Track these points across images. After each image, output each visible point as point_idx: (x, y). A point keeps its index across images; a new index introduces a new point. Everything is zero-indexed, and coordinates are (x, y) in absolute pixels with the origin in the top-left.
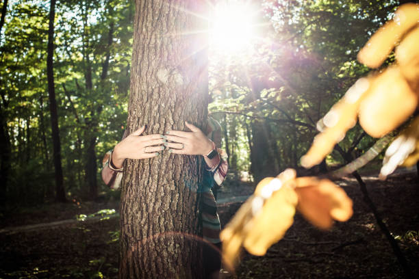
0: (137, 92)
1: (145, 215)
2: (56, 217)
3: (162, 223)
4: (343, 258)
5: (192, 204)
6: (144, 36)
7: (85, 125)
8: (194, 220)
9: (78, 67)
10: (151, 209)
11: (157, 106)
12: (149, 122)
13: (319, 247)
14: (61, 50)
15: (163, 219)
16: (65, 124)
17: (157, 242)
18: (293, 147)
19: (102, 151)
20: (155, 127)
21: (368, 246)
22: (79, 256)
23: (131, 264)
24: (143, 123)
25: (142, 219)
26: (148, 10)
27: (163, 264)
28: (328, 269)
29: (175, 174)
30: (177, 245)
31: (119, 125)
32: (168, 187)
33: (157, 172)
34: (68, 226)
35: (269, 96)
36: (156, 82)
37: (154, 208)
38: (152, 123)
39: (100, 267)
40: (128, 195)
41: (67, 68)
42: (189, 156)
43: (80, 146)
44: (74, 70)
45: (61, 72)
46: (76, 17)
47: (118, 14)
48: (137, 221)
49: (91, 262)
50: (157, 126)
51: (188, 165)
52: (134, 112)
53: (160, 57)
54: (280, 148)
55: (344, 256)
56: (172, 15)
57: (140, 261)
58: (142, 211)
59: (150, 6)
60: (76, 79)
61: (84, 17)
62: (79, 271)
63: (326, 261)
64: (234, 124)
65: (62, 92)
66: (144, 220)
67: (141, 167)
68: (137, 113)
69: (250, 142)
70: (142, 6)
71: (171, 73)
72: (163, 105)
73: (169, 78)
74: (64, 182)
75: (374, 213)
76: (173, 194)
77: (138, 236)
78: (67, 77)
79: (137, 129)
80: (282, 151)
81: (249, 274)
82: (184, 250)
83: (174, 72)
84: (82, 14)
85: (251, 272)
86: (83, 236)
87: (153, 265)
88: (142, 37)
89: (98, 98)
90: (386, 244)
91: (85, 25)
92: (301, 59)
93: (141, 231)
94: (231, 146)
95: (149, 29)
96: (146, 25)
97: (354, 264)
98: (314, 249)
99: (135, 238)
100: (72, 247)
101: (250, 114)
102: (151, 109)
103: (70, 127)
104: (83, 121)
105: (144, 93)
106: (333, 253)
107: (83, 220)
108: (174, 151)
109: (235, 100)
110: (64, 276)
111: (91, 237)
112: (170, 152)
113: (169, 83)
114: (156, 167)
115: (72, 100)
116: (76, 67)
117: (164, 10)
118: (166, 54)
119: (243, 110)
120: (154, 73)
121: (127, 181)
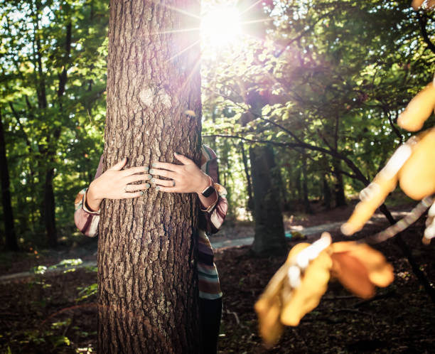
0: (115, 118)
1: (129, 266)
2: (7, 270)
3: (149, 276)
4: (370, 317)
5: (186, 253)
6: (123, 48)
7: (39, 154)
8: (188, 272)
9: (29, 81)
10: (136, 260)
11: (141, 134)
12: (131, 153)
13: (338, 303)
14: (7, 60)
15: (150, 272)
16: (14, 153)
17: (144, 299)
18: (302, 175)
19: (60, 185)
20: (138, 159)
21: (401, 301)
22: (38, 318)
23: (113, 326)
24: (123, 155)
25: (125, 272)
26: (125, 17)
27: (153, 326)
28: (351, 330)
29: (164, 217)
30: (169, 303)
31: (81, 152)
32: (156, 233)
33: (142, 215)
34: (22, 280)
35: (273, 114)
36: (138, 105)
37: (139, 258)
38: (135, 155)
39: (66, 331)
40: (107, 243)
41: (15, 83)
42: (180, 194)
43: (33, 180)
44: (25, 85)
45: (7, 87)
46: (24, 19)
47: (77, 13)
48: (120, 275)
49: (55, 324)
50: (141, 158)
51: (179, 204)
52: (112, 142)
53: (142, 74)
54: (286, 177)
55: (370, 314)
56: (156, 22)
57: (124, 323)
58: (125, 262)
59: (128, 12)
60: (26, 96)
61: (35, 18)
62: (39, 337)
63: (348, 320)
64: (226, 149)
65: (9, 113)
66: (128, 272)
67: (122, 208)
68: (116, 143)
69: (246, 170)
70: (119, 11)
71: (156, 94)
72: (147, 133)
73: (154, 100)
74: (15, 225)
75: (408, 258)
76: (161, 240)
77: (120, 293)
78: (16, 94)
79: (116, 162)
80: (288, 181)
81: (251, 337)
82: (177, 309)
83: (160, 92)
84: (32, 14)
85: (253, 335)
86: (42, 292)
87: (140, 327)
88: (119, 49)
89: (55, 120)
90: (424, 298)
91: (36, 28)
92: (312, 66)
93: (124, 286)
94: (223, 175)
95: (128, 40)
96: (124, 35)
97: (384, 323)
98: (332, 305)
99: (118, 295)
100: (29, 306)
101: (250, 137)
102: (132, 138)
103: (21, 156)
104: (37, 148)
105: (123, 118)
106: (357, 310)
107: (42, 273)
108: (162, 189)
109: (230, 119)
110: (21, 342)
111: (51, 294)
112: (157, 190)
113: (155, 106)
114: (141, 209)
115: (21, 122)
116: (26, 81)
117: (145, 16)
118: (150, 71)
119: (240, 132)
120: (136, 94)
121: (106, 225)
